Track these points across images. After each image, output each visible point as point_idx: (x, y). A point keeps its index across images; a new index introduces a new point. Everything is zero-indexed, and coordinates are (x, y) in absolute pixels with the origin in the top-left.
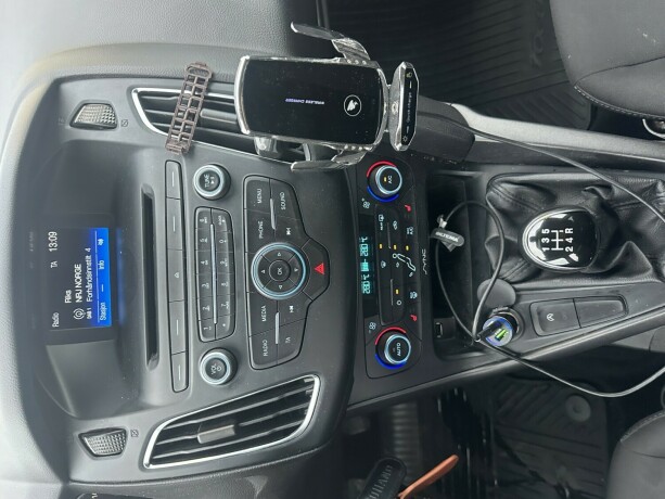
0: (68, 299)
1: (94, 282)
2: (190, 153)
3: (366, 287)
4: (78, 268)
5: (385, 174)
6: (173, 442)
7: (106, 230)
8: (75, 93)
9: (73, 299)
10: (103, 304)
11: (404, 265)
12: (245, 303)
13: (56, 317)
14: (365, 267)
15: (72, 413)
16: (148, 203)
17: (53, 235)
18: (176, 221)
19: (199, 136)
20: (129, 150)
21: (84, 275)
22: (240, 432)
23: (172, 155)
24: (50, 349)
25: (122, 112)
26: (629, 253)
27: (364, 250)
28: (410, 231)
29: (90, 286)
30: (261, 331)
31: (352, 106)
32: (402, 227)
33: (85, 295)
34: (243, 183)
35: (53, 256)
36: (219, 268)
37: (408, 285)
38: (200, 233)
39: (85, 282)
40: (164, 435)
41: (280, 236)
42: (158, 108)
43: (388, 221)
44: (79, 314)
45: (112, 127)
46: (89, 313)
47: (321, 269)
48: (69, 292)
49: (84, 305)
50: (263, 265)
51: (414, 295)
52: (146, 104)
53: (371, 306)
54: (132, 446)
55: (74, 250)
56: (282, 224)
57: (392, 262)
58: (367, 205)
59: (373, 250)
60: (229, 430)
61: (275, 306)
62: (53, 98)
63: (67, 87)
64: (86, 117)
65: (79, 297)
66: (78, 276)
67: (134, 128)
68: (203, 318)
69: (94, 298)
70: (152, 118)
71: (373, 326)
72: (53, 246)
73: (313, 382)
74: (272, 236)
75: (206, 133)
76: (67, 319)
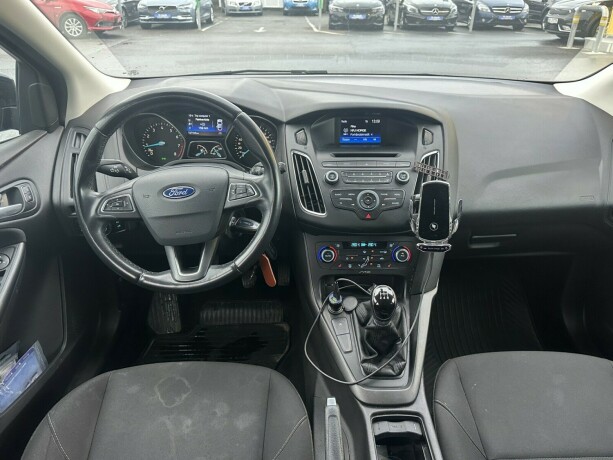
0: (352, 126)
1: (358, 136)
2: (414, 170)
3: (354, 245)
4: (364, 130)
5: (405, 254)
6: (301, 162)
7: (379, 141)
8: (437, 131)
9: (352, 128)
10: (349, 140)
11: (363, 262)
12: (356, 188)
13: (346, 122)
14: (363, 245)
15: (313, 126)
16: (394, 156)
17: (379, 121)
18: (388, 164)
19: (420, 174)
20: (415, 150)
21: (362, 132)
22: (305, 186)
23: (413, 164)
24: (333, 120)
25: (429, 147)
26: (371, 354)
27: (371, 245)
28: (379, 266)
30: (345, 193)
31: (434, 226)
32: (380, 262)
33: (353, 133)
34: (403, 189)
35: (370, 121)
36: (370, 179)
37: (354, 263)
38: (384, 173)
39: (358, 133)
40: (304, 158)
41: (382, 202)
42: (432, 160)
43: (384, 255)
44: (346, 130)
45: (423, 143)
46: (346, 134)
47: (368, 217)
48: (355, 126)
49: (349, 132)
50: (371, 195)
51: (350, 266)
52: (433, 156)
53: (346, 245)
54: (301, 147)
55: (371, 128)
56: (386, 202)
57: (365, 256)
58: (391, 245)
59: (370, 248)
60: (307, 181)
61: (354, 198)
62: (434, 122)
63: (439, 128)
64: (427, 134)
65: (352, 130)
66: (361, 130)
67: (423, 151)
68: (350, 173)
69: (352, 136)
70: (427, 158)
71: (338, 246)
72: (374, 121)
73: (323, 212)
74: (382, 198)
75: (422, 177)
76: (344, 126)
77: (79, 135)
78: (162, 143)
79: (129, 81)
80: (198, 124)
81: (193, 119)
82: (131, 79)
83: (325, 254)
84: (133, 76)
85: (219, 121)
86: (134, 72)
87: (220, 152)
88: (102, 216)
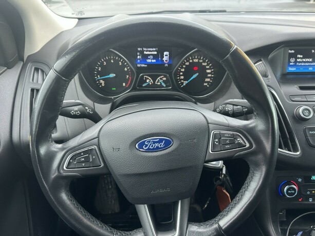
0: (299, 56)
1: (304, 66)
4: (311, 60)
9: (299, 58)
10: (295, 69)
13: (293, 51)
21: (308, 62)
29: (303, 64)
33: (300, 62)
39: (305, 62)
44: (292, 60)
46: (292, 64)
48: (302, 56)
49: (296, 62)
51: (311, 200)
65: (299, 60)
66: (307, 60)
69: (298, 66)
71: (300, 180)
76: (291, 56)
77: (37, 70)
78: (112, 75)
79: (77, 20)
80: (145, 57)
81: (142, 52)
82: (79, 19)
83: (288, 190)
84: (80, 16)
85: (165, 53)
86: (81, 12)
87: (164, 81)
88: (65, 174)
